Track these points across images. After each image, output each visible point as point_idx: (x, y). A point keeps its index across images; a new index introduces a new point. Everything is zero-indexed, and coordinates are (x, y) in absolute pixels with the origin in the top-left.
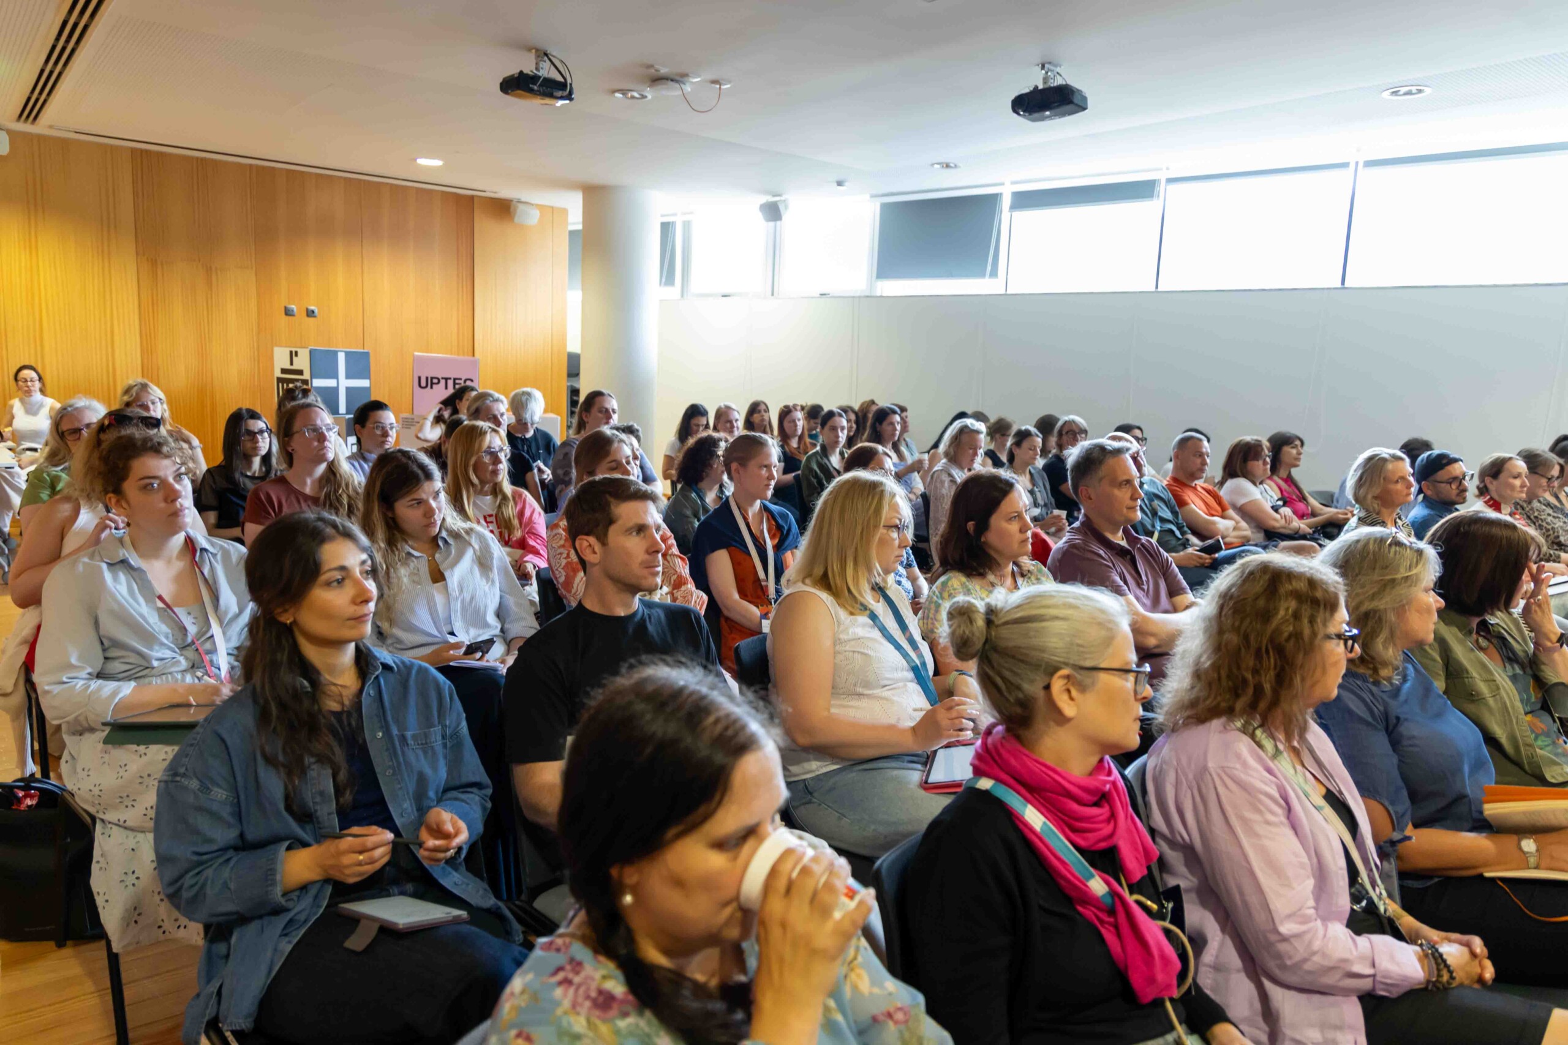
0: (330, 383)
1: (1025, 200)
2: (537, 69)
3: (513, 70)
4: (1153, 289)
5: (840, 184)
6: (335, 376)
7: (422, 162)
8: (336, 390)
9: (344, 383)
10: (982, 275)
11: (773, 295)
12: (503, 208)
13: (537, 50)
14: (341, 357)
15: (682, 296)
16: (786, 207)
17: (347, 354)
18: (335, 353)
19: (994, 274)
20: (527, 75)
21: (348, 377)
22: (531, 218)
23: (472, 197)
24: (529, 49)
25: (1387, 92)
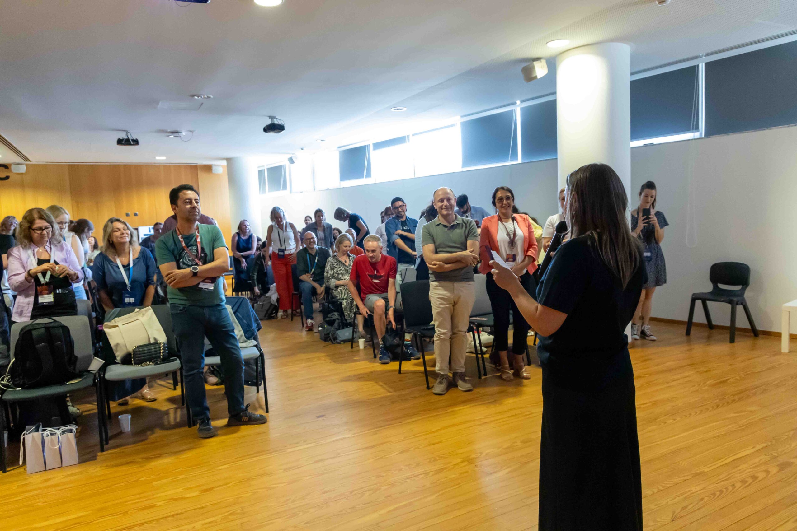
1: (378, 146)
3: (120, 138)
7: (158, 158)
10: (363, 177)
11: (314, 190)
12: (208, 168)
19: (369, 175)
20: (123, 139)
22: (219, 171)
23: (197, 166)
24: (124, 131)
25: (392, 110)
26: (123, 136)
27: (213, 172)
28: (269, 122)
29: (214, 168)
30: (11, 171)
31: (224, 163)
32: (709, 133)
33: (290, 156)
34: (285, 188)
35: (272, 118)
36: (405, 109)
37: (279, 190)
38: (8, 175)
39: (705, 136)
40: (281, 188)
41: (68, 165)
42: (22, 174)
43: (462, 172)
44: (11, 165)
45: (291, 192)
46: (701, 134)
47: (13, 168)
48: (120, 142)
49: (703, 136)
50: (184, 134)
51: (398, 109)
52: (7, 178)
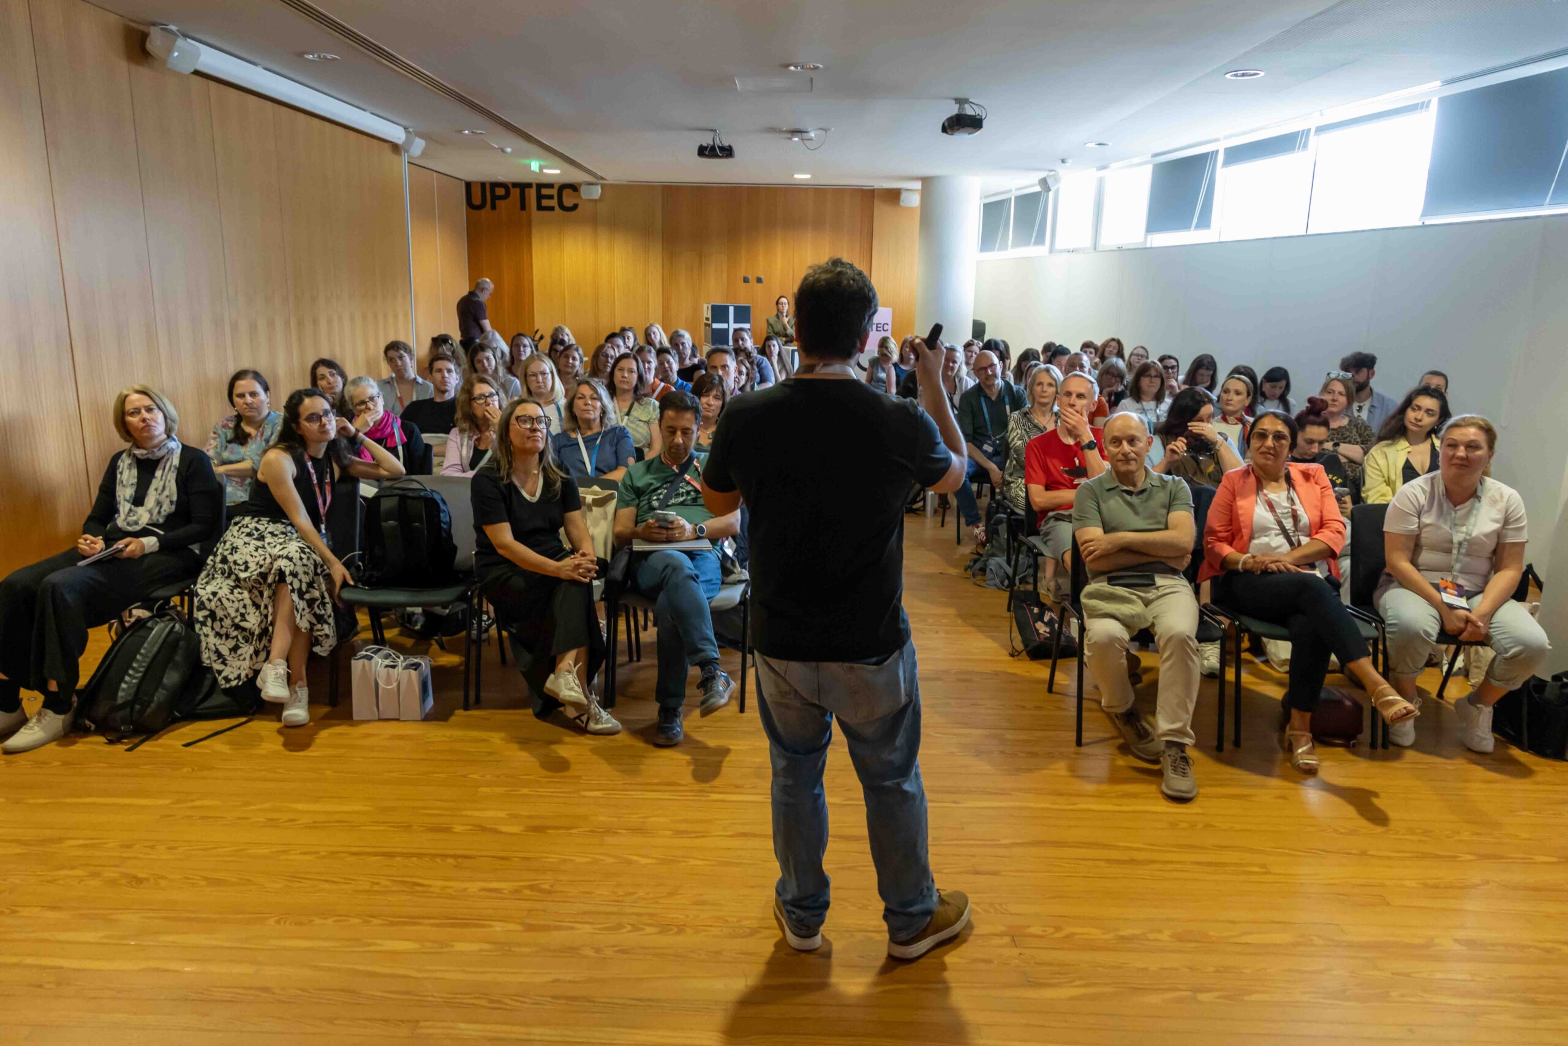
0: (724, 326)
1: (1238, 154)
2: (714, 141)
3: (702, 144)
4: (1304, 233)
5: (1063, 161)
6: (727, 321)
7: (797, 176)
8: (727, 330)
9: (732, 326)
12: (893, 196)
14: (731, 310)
17: (736, 308)
18: (727, 308)
19: (1205, 222)
20: (709, 146)
21: (735, 322)
22: (913, 201)
23: (873, 190)
24: (710, 131)
25: (1228, 76)
26: (707, 140)
27: (902, 204)
28: (953, 110)
29: (904, 196)
30: (579, 196)
31: (918, 185)
33: (1043, 175)
34: (1040, 240)
35: (961, 101)
36: (1262, 74)
37: (1027, 244)
38: (575, 201)
40: (1033, 240)
41: (663, 186)
42: (595, 201)
43: (1424, 226)
44: (580, 185)
45: (1051, 250)
47: (583, 189)
48: (702, 151)
50: (812, 135)
51: (1243, 75)
52: (575, 207)
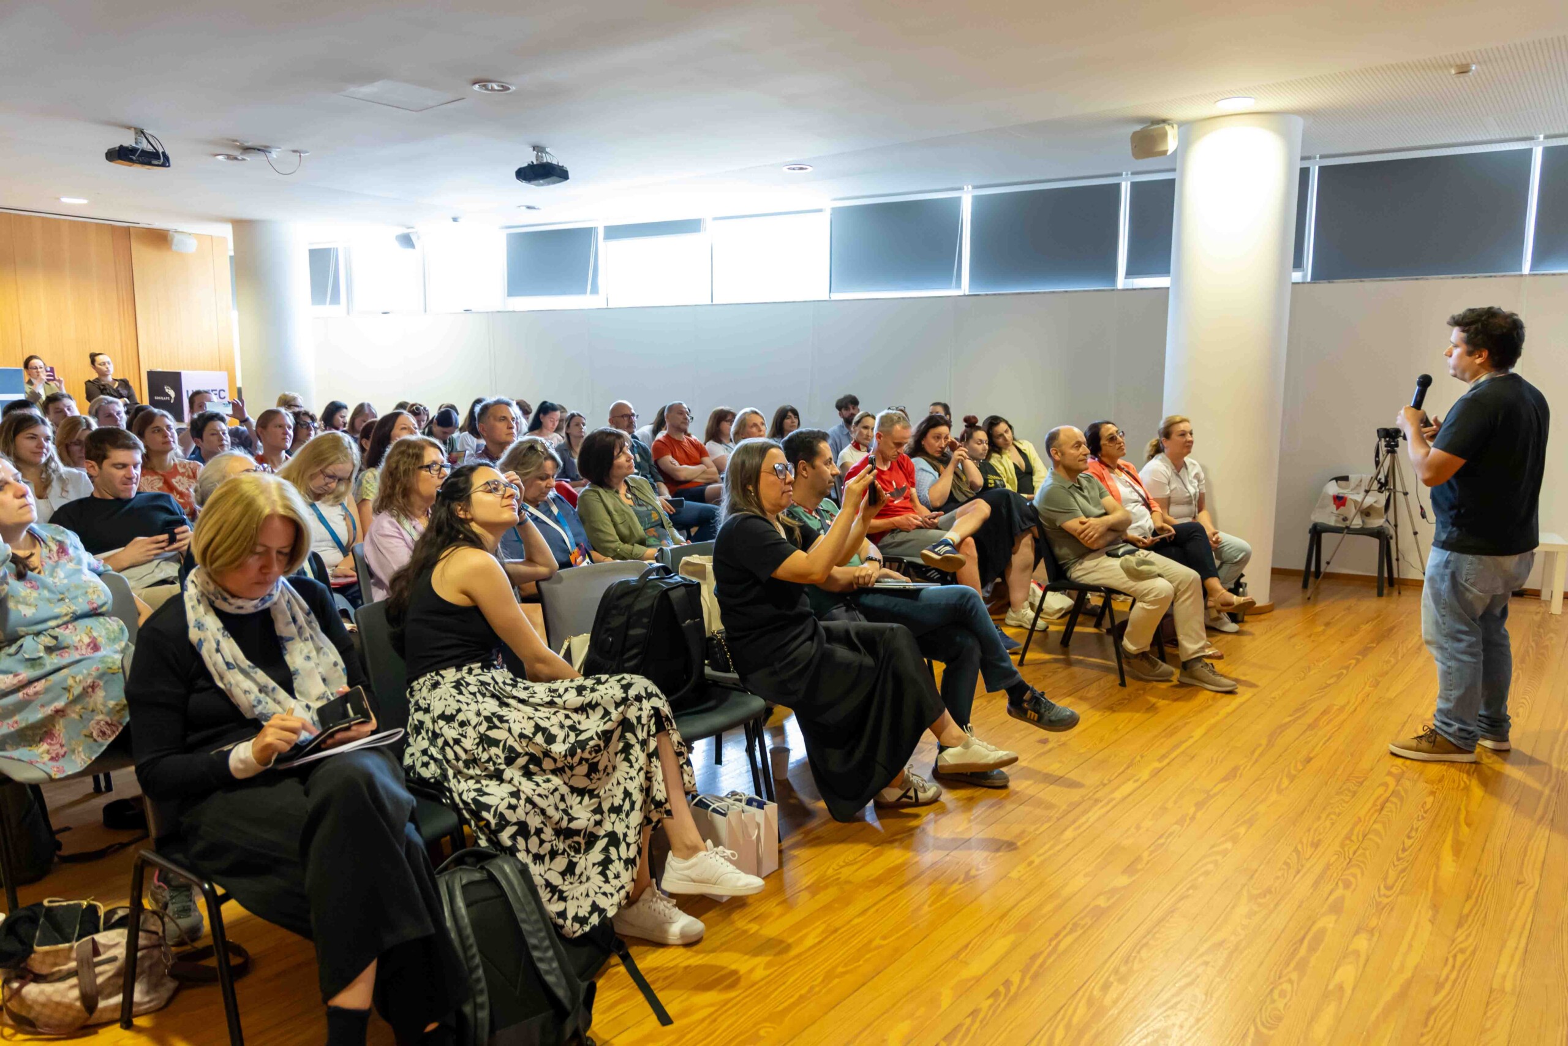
1: (615, 232)
2: (136, 143)
3: (116, 145)
4: (710, 303)
5: (455, 220)
7: (65, 200)
10: (585, 292)
11: (426, 311)
12: (159, 238)
13: (135, 129)
15: (348, 313)
16: (418, 238)
19: (595, 290)
20: (126, 148)
22: (191, 246)
23: (129, 228)
24: (129, 128)
27: (174, 247)
29: (177, 238)
32: (1320, 274)
33: (402, 231)
34: (335, 299)
37: (324, 303)
39: (1312, 279)
40: (328, 299)
43: (828, 300)
45: (349, 311)
46: (1305, 276)
49: (1309, 279)
50: (274, 155)
51: (794, 168)
